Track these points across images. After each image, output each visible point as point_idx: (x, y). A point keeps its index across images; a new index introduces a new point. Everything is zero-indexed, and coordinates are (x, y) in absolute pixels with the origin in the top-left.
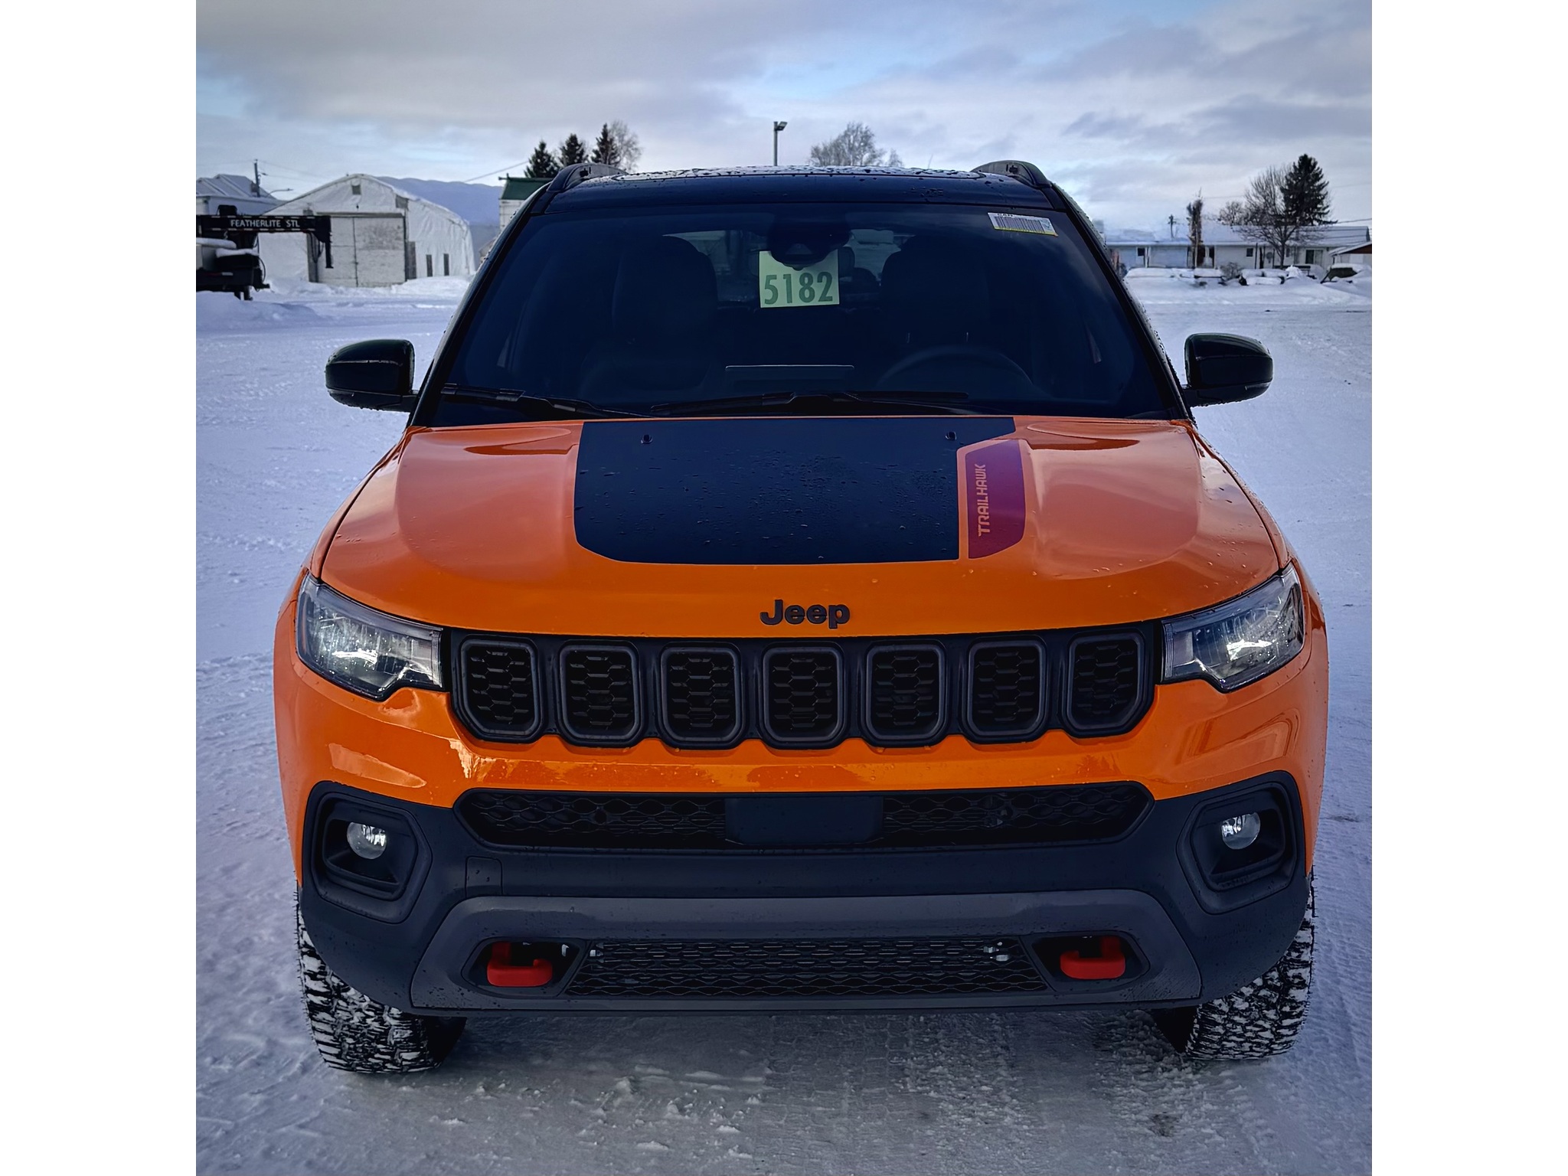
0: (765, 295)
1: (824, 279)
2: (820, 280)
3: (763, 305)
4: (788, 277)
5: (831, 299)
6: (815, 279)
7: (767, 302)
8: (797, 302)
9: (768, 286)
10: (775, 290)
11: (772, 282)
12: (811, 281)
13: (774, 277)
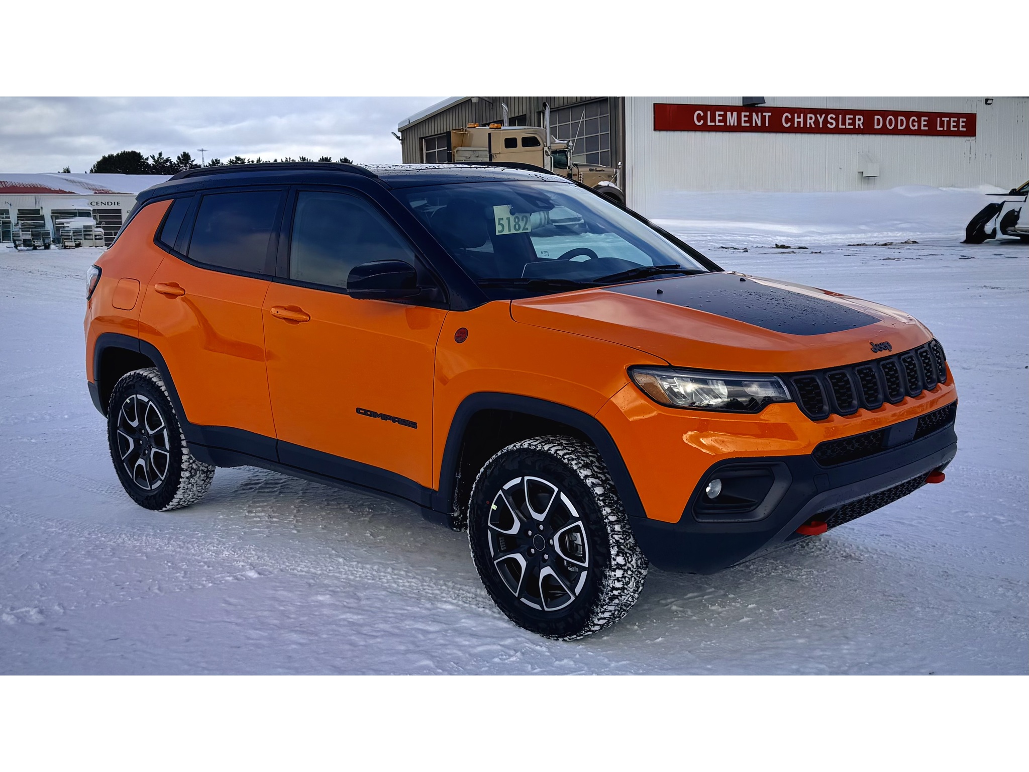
0: (498, 228)
1: (525, 219)
2: (523, 220)
3: (497, 234)
4: (508, 219)
5: (527, 229)
6: (521, 220)
7: (499, 232)
8: (513, 231)
9: (500, 224)
10: (503, 226)
11: (501, 222)
12: (519, 221)
13: (502, 219)
